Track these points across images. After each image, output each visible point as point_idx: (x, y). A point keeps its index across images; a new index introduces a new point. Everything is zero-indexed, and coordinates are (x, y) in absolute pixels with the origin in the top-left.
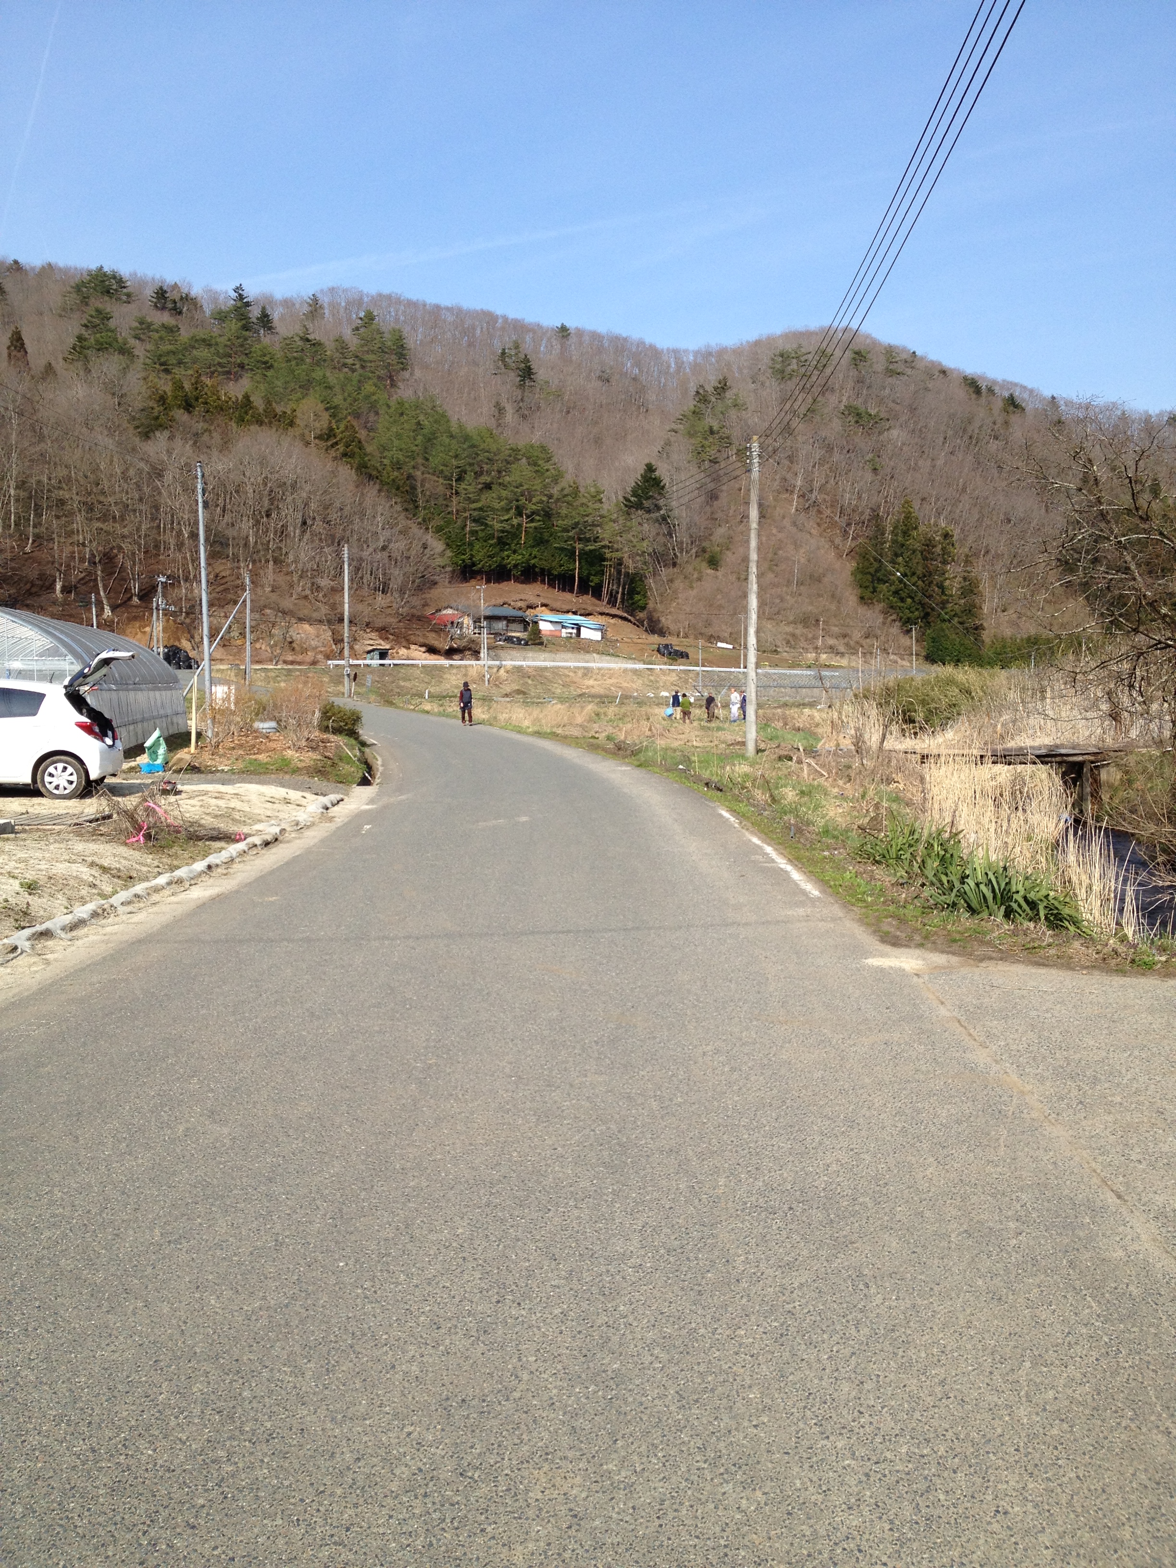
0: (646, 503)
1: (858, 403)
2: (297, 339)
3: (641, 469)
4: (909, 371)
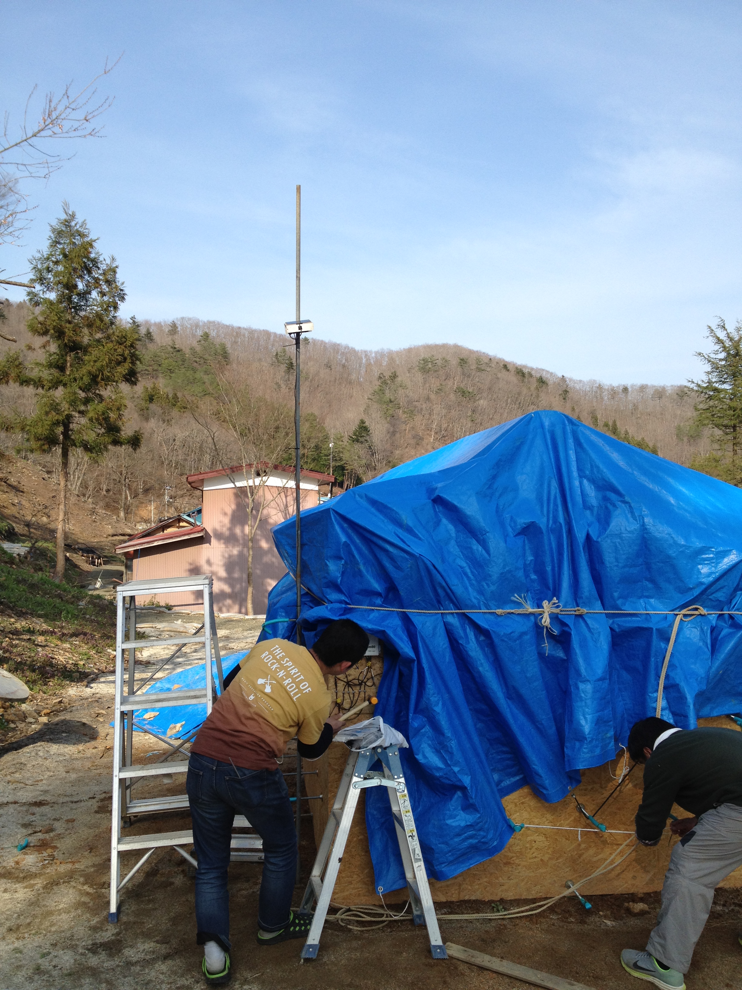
0: (361, 439)
1: (462, 386)
2: (169, 347)
3: (357, 422)
4: (488, 369)
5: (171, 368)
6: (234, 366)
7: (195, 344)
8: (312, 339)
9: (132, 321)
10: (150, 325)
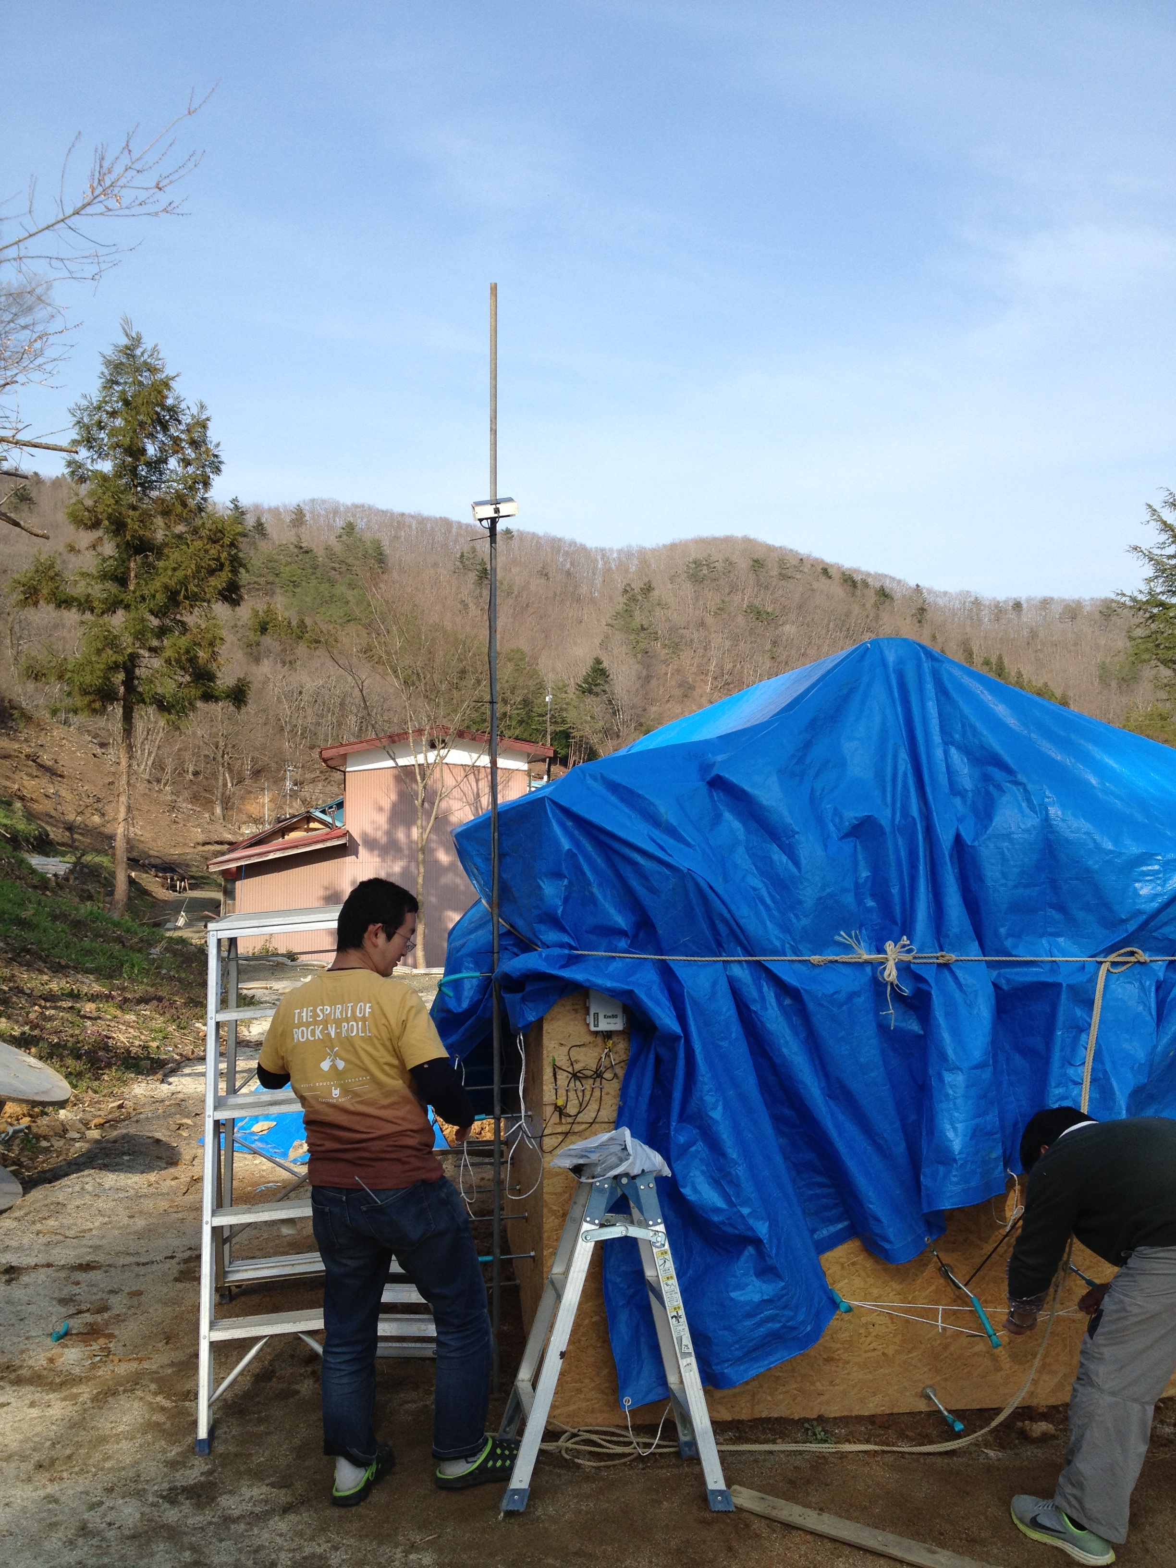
0: (596, 689)
1: (757, 602)
3: (590, 662)
4: (798, 576)
5: (294, 579)
6: (395, 575)
7: (332, 540)
8: (518, 530)
9: (233, 506)
10: (262, 513)
